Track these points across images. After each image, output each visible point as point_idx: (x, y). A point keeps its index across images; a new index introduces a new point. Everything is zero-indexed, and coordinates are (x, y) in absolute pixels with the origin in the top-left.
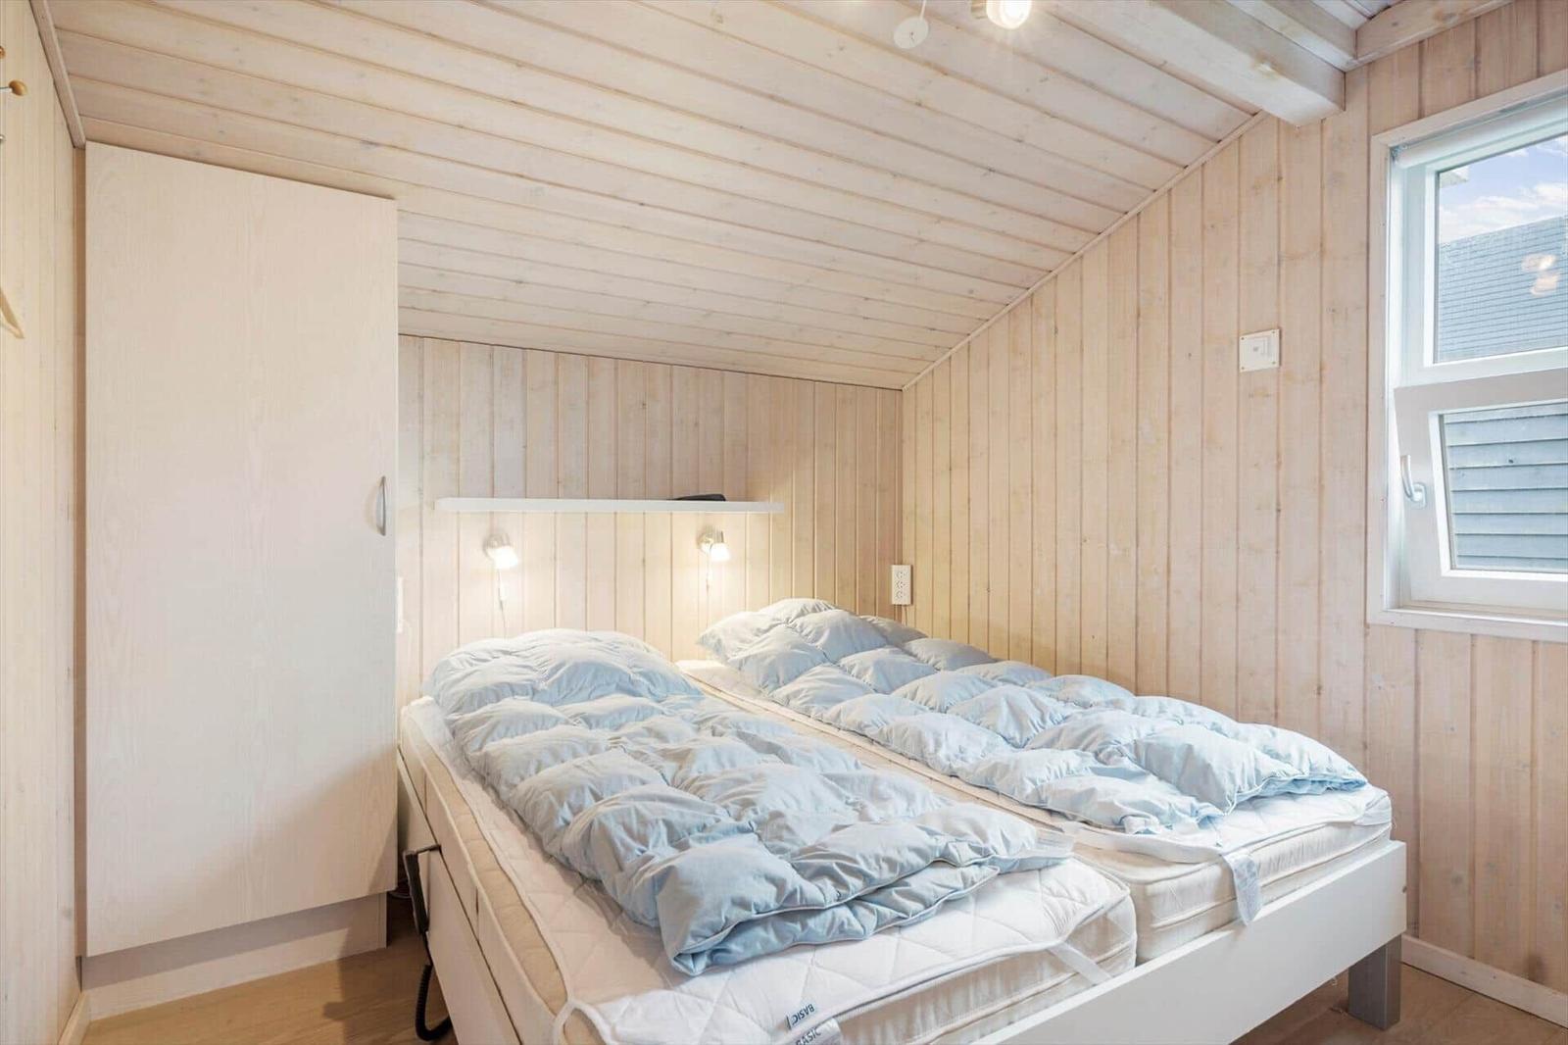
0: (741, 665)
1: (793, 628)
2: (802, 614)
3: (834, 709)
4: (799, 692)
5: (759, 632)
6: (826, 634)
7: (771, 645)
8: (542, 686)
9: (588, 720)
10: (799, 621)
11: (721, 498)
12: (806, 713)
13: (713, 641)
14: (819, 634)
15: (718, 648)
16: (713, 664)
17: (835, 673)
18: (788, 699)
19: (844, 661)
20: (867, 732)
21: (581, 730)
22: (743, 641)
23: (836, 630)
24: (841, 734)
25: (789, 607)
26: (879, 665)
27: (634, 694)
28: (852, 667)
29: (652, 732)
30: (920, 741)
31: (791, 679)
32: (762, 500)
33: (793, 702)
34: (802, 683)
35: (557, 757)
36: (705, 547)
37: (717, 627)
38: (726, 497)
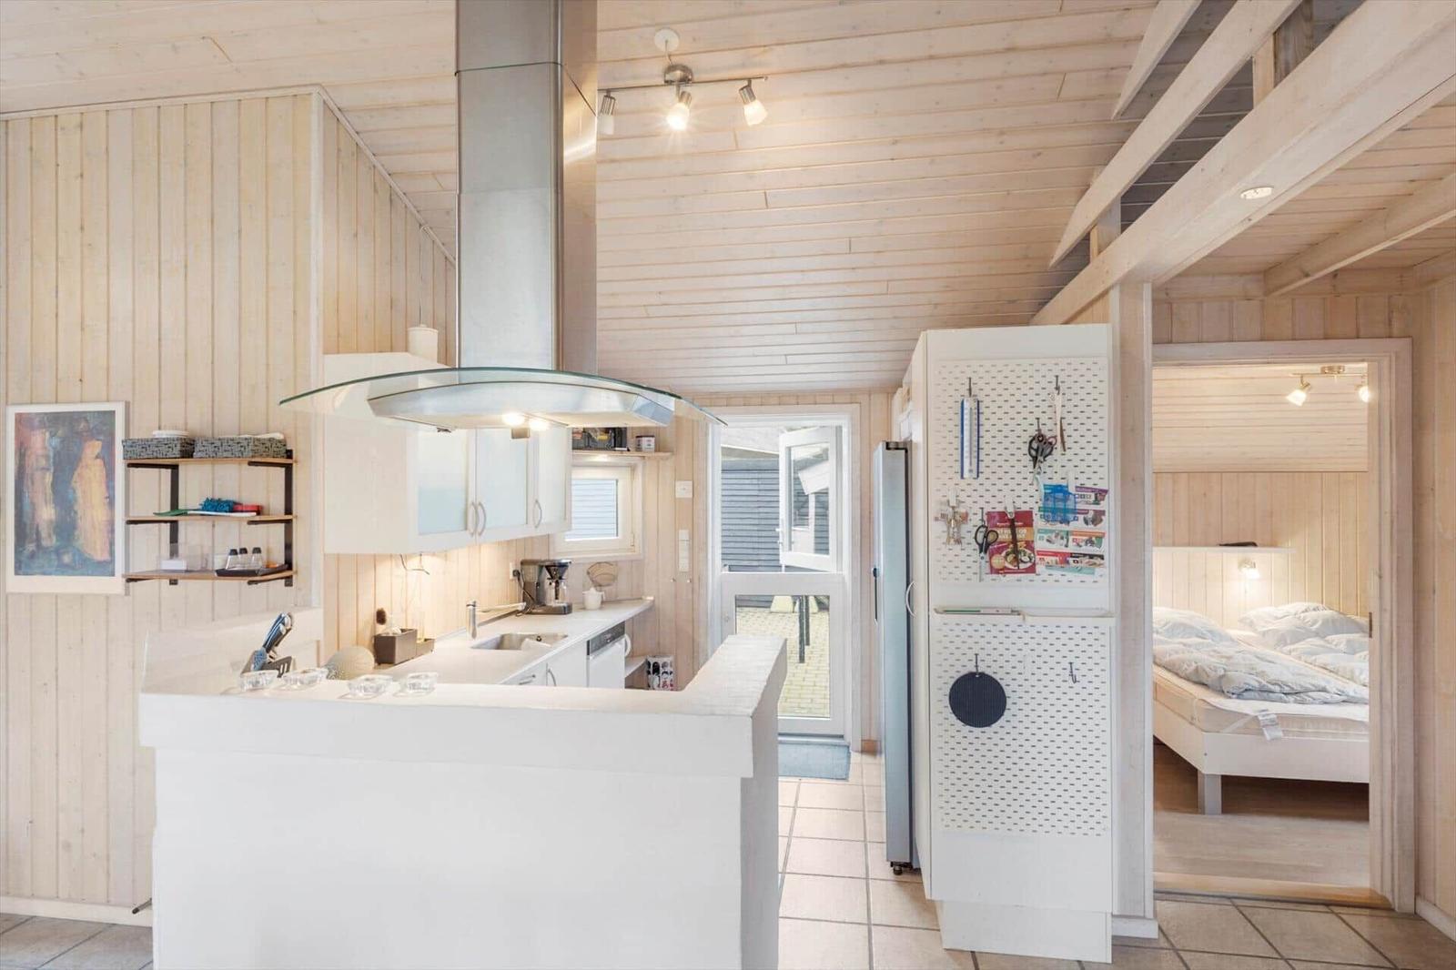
0: (1264, 634)
1: (1299, 618)
2: (1306, 611)
3: (1314, 658)
4: (1297, 649)
5: (1277, 618)
6: (1320, 622)
7: (1282, 626)
8: (1160, 630)
9: (1185, 645)
10: (1302, 615)
11: (1254, 545)
12: (1300, 658)
13: (1248, 621)
14: (1314, 624)
15: (1251, 625)
16: (1250, 634)
17: (1322, 642)
18: (1290, 652)
19: (1329, 638)
20: (1328, 668)
21: (1181, 646)
22: (1266, 622)
23: (1325, 622)
24: (1316, 668)
25: (1299, 606)
26: (1349, 641)
27: (1205, 638)
28: (1333, 641)
29: (1215, 651)
30: (1352, 672)
31: (1293, 643)
32: (1281, 547)
33: (1293, 654)
34: (1301, 646)
35: (1177, 653)
36: (1244, 570)
37: (1252, 614)
38: (1258, 544)
